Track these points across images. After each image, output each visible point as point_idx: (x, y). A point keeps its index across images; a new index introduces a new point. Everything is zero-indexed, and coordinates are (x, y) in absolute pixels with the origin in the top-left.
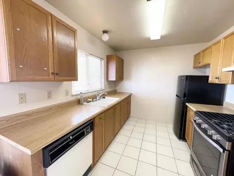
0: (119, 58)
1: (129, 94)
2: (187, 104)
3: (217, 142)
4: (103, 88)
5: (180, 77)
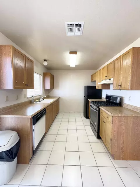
0: (51, 74)
1: (58, 98)
2: (88, 100)
3: (96, 109)
4: (42, 94)
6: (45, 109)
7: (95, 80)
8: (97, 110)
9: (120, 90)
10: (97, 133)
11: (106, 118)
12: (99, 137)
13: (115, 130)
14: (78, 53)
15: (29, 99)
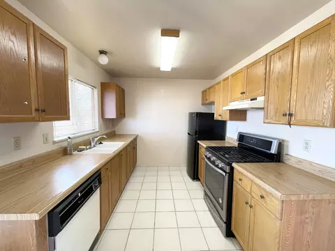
0: (120, 87)
1: (135, 136)
2: (198, 142)
3: (221, 169)
4: (98, 130)
5: (191, 114)
6: (97, 174)
7: (211, 100)
8: (225, 172)
9: (290, 124)
10: (224, 225)
11: (258, 198)
12: (229, 234)
13: (287, 236)
14: (181, 34)
15: (60, 144)
